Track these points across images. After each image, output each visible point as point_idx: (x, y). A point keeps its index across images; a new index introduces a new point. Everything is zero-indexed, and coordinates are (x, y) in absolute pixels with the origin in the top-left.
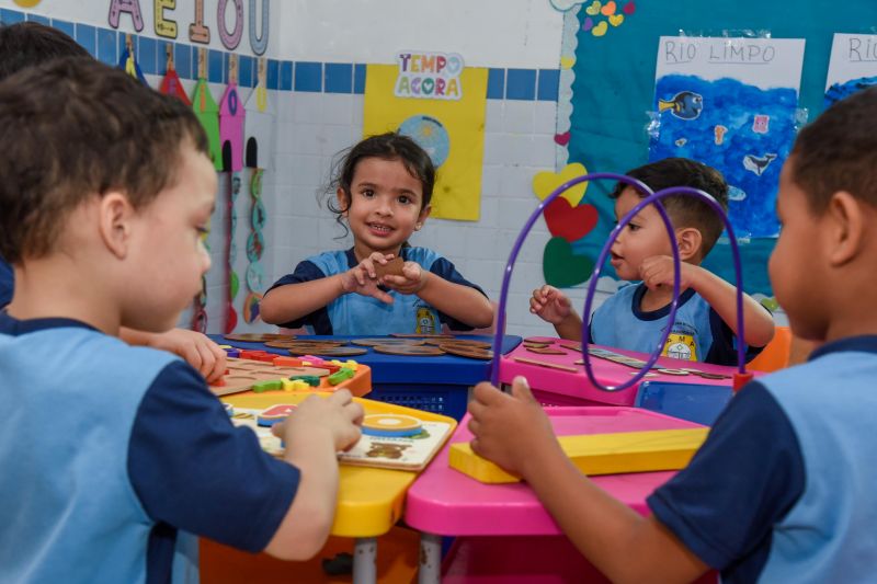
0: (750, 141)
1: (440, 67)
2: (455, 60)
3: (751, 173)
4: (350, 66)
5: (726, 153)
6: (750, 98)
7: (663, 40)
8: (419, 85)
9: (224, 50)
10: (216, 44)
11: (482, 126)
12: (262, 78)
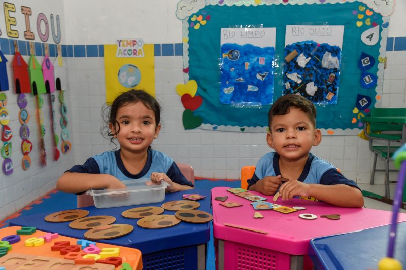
0: (258, 68)
1: (134, 44)
2: (140, 41)
3: (260, 80)
4: (96, 46)
5: (250, 73)
6: (257, 51)
7: (222, 30)
8: (126, 52)
9: (42, 42)
10: (37, 40)
11: (154, 67)
12: (60, 53)
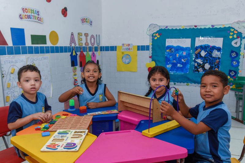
0: (182, 56)
1: (129, 46)
2: (131, 44)
3: (183, 62)
4: (114, 46)
5: (179, 58)
6: (182, 49)
7: (167, 39)
8: (126, 49)
9: (92, 46)
10: (90, 45)
11: (137, 55)
12: (99, 50)
